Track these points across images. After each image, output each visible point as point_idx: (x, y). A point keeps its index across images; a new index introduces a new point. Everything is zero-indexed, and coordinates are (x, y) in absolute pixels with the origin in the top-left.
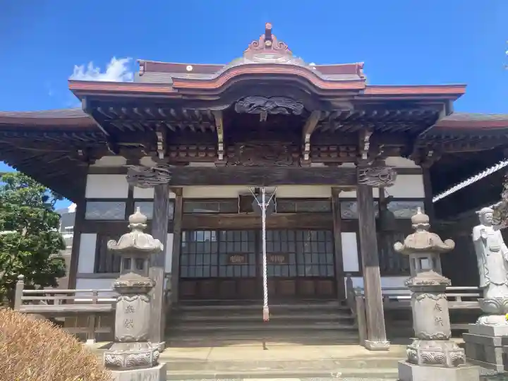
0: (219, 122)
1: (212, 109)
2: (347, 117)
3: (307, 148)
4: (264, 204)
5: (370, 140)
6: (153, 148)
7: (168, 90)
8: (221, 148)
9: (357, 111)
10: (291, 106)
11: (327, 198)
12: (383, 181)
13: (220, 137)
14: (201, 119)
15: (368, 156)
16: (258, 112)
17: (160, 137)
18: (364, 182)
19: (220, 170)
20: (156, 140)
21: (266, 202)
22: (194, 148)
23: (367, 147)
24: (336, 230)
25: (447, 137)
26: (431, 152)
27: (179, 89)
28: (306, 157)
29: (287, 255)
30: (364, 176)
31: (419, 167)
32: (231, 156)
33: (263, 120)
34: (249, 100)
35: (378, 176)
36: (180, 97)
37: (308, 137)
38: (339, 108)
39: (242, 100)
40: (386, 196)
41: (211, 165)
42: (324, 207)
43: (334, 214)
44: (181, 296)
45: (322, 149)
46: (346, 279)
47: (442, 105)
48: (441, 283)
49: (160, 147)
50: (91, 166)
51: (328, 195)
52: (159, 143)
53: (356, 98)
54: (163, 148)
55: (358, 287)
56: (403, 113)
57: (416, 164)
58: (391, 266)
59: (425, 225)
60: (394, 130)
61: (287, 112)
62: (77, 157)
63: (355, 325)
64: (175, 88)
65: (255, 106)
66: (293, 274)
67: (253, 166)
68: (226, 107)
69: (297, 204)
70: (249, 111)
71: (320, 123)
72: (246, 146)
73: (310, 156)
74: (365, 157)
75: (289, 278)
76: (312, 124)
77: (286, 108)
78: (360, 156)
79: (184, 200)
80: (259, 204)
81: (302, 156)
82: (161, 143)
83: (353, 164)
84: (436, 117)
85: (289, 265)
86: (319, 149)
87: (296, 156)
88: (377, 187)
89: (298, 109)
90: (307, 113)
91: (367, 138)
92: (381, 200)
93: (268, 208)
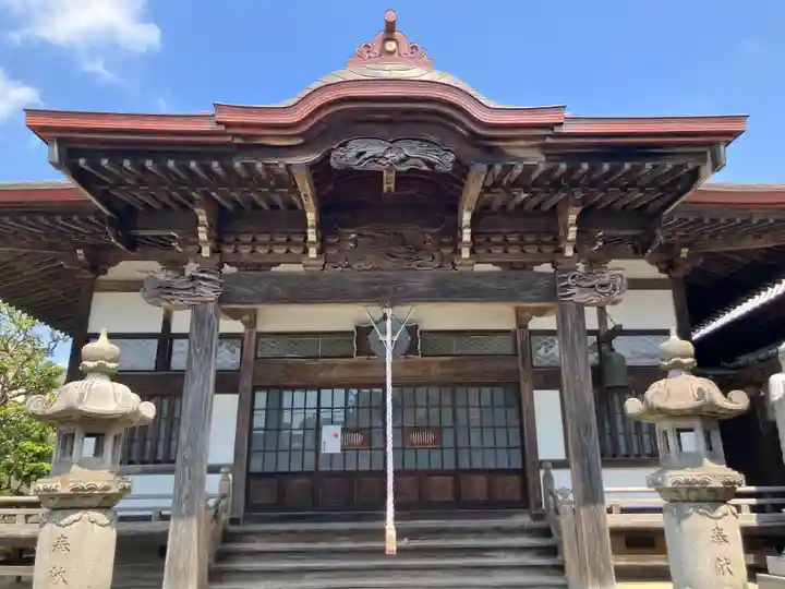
0: (305, 187)
1: (289, 161)
2: (535, 176)
3: (467, 236)
4: (388, 337)
5: (578, 223)
6: (192, 239)
7: (207, 126)
8: (312, 236)
9: (551, 165)
10: (433, 158)
11: (508, 331)
12: (602, 294)
13: (311, 217)
14: (272, 183)
15: (575, 250)
16: (374, 167)
17: (203, 218)
18: (570, 295)
19: (312, 277)
20: (197, 223)
21: (394, 333)
22: (265, 238)
23: (572, 235)
24: (525, 386)
25: (713, 221)
26: (685, 251)
27: (228, 125)
28: (466, 253)
29: (438, 431)
30: (568, 286)
31: (664, 276)
32: (332, 252)
33: (389, 189)
34: (355, 147)
35: (593, 286)
36: (229, 139)
37: (466, 217)
38: (520, 160)
39: (344, 145)
40: (610, 326)
41: (298, 268)
42: (503, 346)
43: (520, 358)
44: (250, 506)
45: (494, 239)
46: (542, 472)
47: (705, 153)
48: (725, 483)
49: (203, 236)
50: (101, 277)
51: (510, 325)
52: (200, 229)
53: (548, 140)
54: (209, 239)
55: (563, 488)
56: (635, 169)
57: (660, 271)
58: (623, 450)
59: (685, 361)
60: (619, 205)
61: (425, 168)
62: (77, 263)
63: (559, 558)
64: (219, 123)
65: (366, 156)
66: (449, 465)
67: (374, 269)
68: (313, 157)
69: (454, 340)
70: (355, 164)
71: (486, 189)
72: (361, 235)
73: (472, 251)
74: (569, 252)
75: (442, 473)
76: (472, 193)
77: (423, 160)
78: (561, 251)
79: (260, 335)
80: (381, 338)
81: (458, 252)
82: (204, 229)
83: (549, 265)
84: (694, 176)
85: (442, 449)
86: (488, 240)
87: (447, 251)
88: (592, 305)
89: (445, 161)
90: (462, 170)
91: (573, 218)
92: (602, 333)
93: (396, 344)
